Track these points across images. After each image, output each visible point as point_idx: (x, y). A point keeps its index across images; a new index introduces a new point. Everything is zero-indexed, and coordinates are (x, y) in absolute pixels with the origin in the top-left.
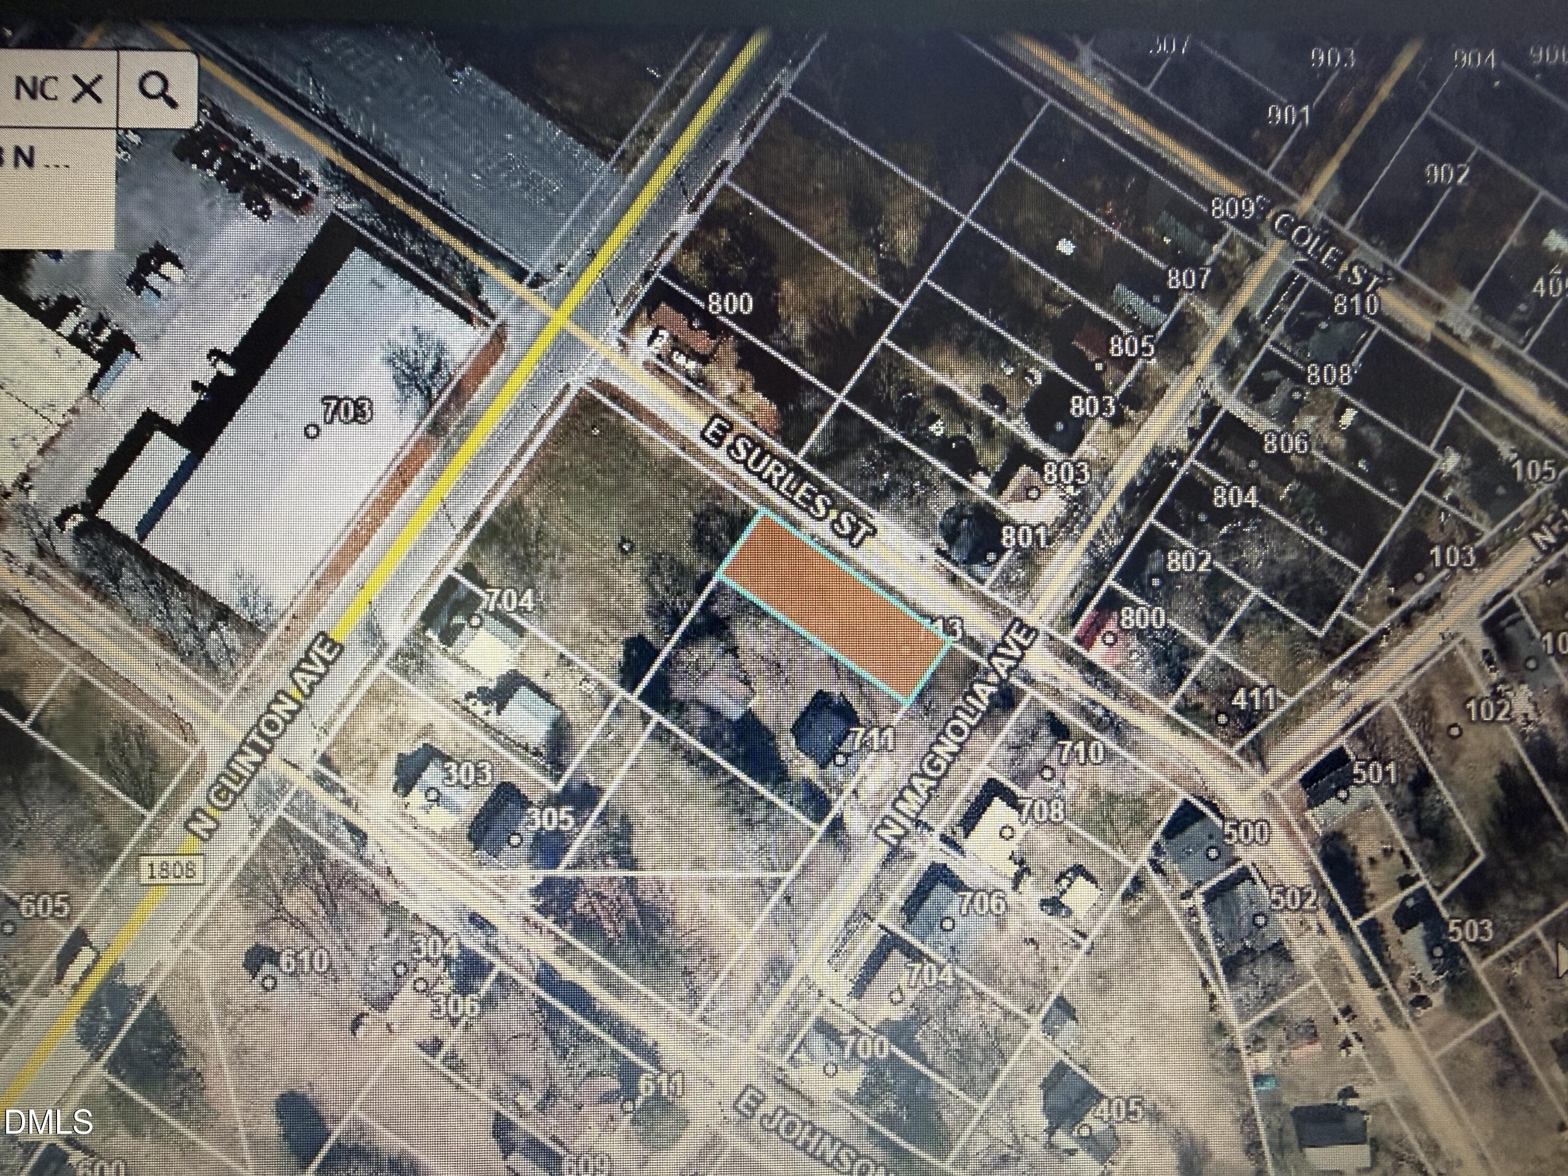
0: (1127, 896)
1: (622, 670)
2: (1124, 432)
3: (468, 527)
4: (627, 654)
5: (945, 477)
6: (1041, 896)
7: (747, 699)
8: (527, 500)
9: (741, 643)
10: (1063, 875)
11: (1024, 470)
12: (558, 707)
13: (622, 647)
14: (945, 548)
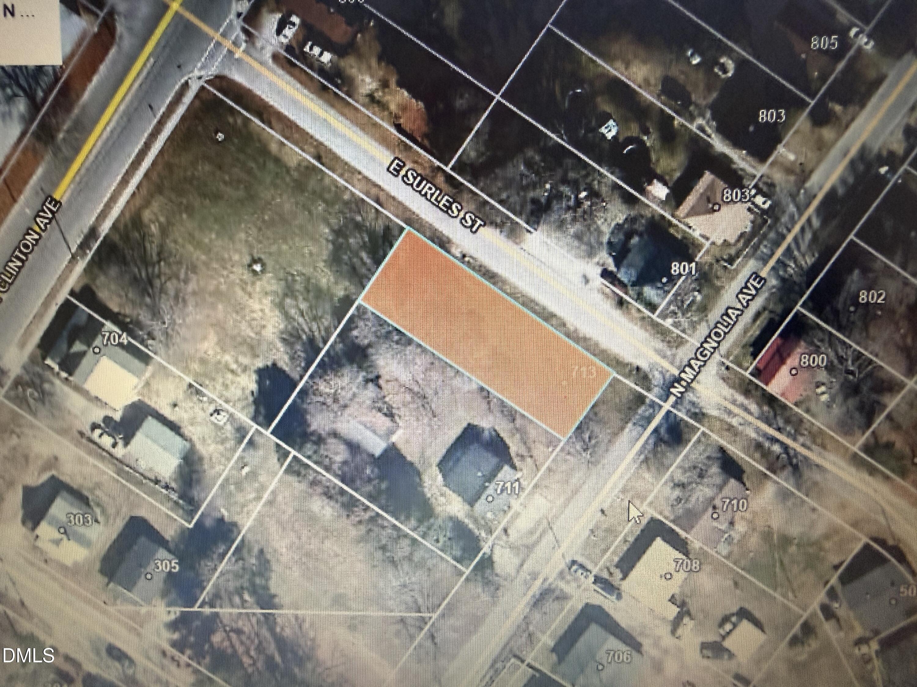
0: (795, 641)
1: (256, 402)
2: (827, 133)
3: (84, 246)
4: (260, 382)
5: (616, 186)
6: (700, 639)
7: (391, 432)
8: (147, 215)
9: (384, 372)
10: (725, 619)
11: (708, 177)
12: (190, 440)
13: (254, 377)
14: (612, 267)
